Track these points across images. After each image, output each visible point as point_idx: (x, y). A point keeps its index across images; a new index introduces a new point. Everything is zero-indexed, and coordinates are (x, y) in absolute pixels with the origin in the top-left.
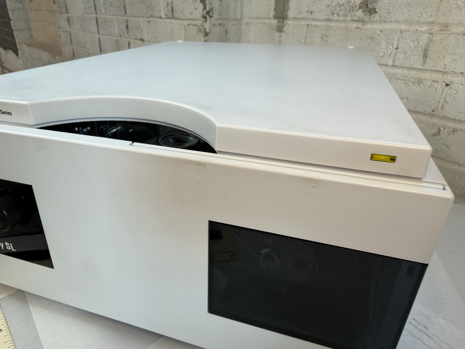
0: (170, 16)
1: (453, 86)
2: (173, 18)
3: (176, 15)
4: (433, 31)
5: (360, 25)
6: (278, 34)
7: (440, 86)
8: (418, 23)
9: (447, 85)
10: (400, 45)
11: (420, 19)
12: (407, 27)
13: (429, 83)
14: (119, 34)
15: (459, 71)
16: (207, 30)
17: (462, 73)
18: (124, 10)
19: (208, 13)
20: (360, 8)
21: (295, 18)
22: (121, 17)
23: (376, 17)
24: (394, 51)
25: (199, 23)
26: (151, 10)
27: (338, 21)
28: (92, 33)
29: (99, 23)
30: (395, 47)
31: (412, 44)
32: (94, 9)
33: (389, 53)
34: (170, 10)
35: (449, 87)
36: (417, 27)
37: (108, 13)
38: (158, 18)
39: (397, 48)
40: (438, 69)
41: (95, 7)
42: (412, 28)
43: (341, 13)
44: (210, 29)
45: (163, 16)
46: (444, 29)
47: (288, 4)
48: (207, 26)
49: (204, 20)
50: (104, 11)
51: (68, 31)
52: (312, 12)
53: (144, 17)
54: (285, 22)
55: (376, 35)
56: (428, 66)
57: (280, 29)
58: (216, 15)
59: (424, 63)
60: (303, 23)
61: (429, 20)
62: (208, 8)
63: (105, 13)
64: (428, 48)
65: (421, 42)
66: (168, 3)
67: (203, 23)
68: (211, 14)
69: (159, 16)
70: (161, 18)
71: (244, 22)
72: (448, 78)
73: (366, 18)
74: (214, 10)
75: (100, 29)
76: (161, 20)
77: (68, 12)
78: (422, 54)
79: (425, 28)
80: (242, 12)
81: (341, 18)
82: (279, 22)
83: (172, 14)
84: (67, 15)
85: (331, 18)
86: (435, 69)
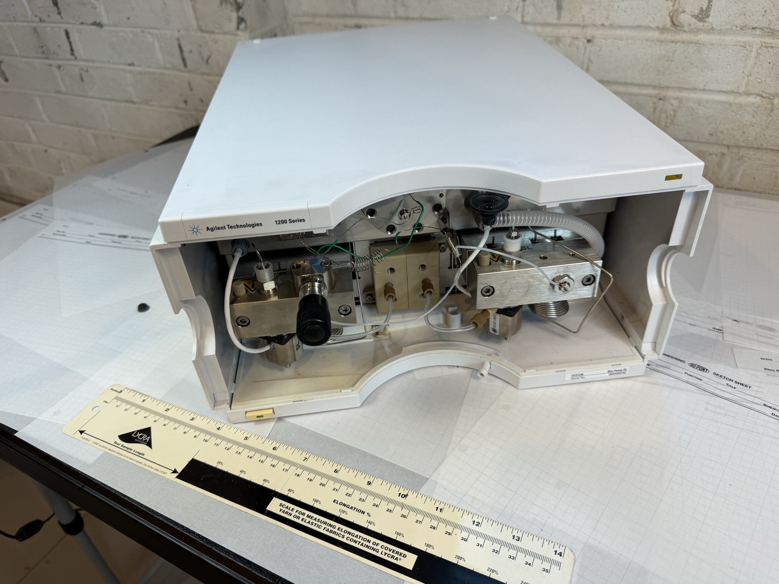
1: (595, 41)
7: (581, 43)
9: (588, 41)
13: (568, 41)
15: (599, 23)
17: (603, 25)
33: (515, 7)
35: (591, 44)
39: (524, 1)
40: (576, 22)
56: (565, 20)
59: (559, 17)
72: (590, 33)
78: (555, 6)
86: (572, 22)
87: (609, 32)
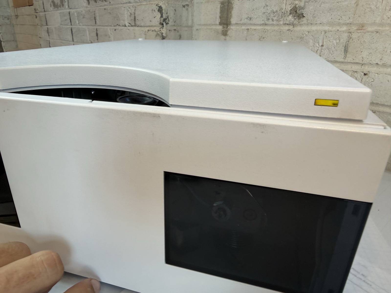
0: (133, 24)
1: (370, 75)
2: (135, 25)
3: (138, 23)
4: (351, 30)
5: (291, 27)
6: (223, 37)
7: (359, 76)
8: (339, 24)
9: (365, 74)
10: (325, 43)
11: (340, 21)
12: (330, 28)
13: (350, 73)
14: (90, 41)
15: (375, 62)
16: (164, 35)
17: (377, 64)
18: (94, 21)
19: (165, 20)
20: (290, 14)
21: (237, 24)
22: (92, 27)
23: (304, 20)
24: (320, 48)
25: (157, 29)
26: (117, 20)
27: (273, 25)
28: (68, 41)
29: (73, 32)
30: (320, 45)
31: (335, 42)
32: (69, 20)
33: (316, 50)
34: (133, 19)
35: (366, 76)
36: (338, 28)
37: (81, 24)
38: (123, 26)
39: (322, 46)
40: (357, 61)
41: (70, 19)
42: (334, 29)
43: (275, 18)
44: (166, 33)
45: (127, 25)
46: (361, 28)
47: (231, 13)
48: (164, 31)
49: (161, 26)
50: (77, 22)
51: (47, 40)
52: (251, 19)
53: (111, 26)
54: (229, 28)
55: (305, 35)
57: (225, 33)
58: (171, 23)
59: (345, 57)
60: (243, 27)
61: (348, 22)
62: (164, 16)
63: (79, 24)
64: (348, 44)
65: (342, 40)
66: (131, 14)
67: (160, 28)
68: (167, 21)
69: (123, 24)
70: (125, 26)
71: (194, 28)
72: (366, 69)
73: (296, 22)
74: (169, 17)
75: (74, 37)
76: (126, 27)
77: (48, 24)
78: (343, 50)
79: (344, 28)
80: (193, 20)
81: (275, 22)
82: (224, 27)
83: (134, 23)
84: (47, 27)
85: (267, 22)
86: (355, 61)
87: (382, 70)
